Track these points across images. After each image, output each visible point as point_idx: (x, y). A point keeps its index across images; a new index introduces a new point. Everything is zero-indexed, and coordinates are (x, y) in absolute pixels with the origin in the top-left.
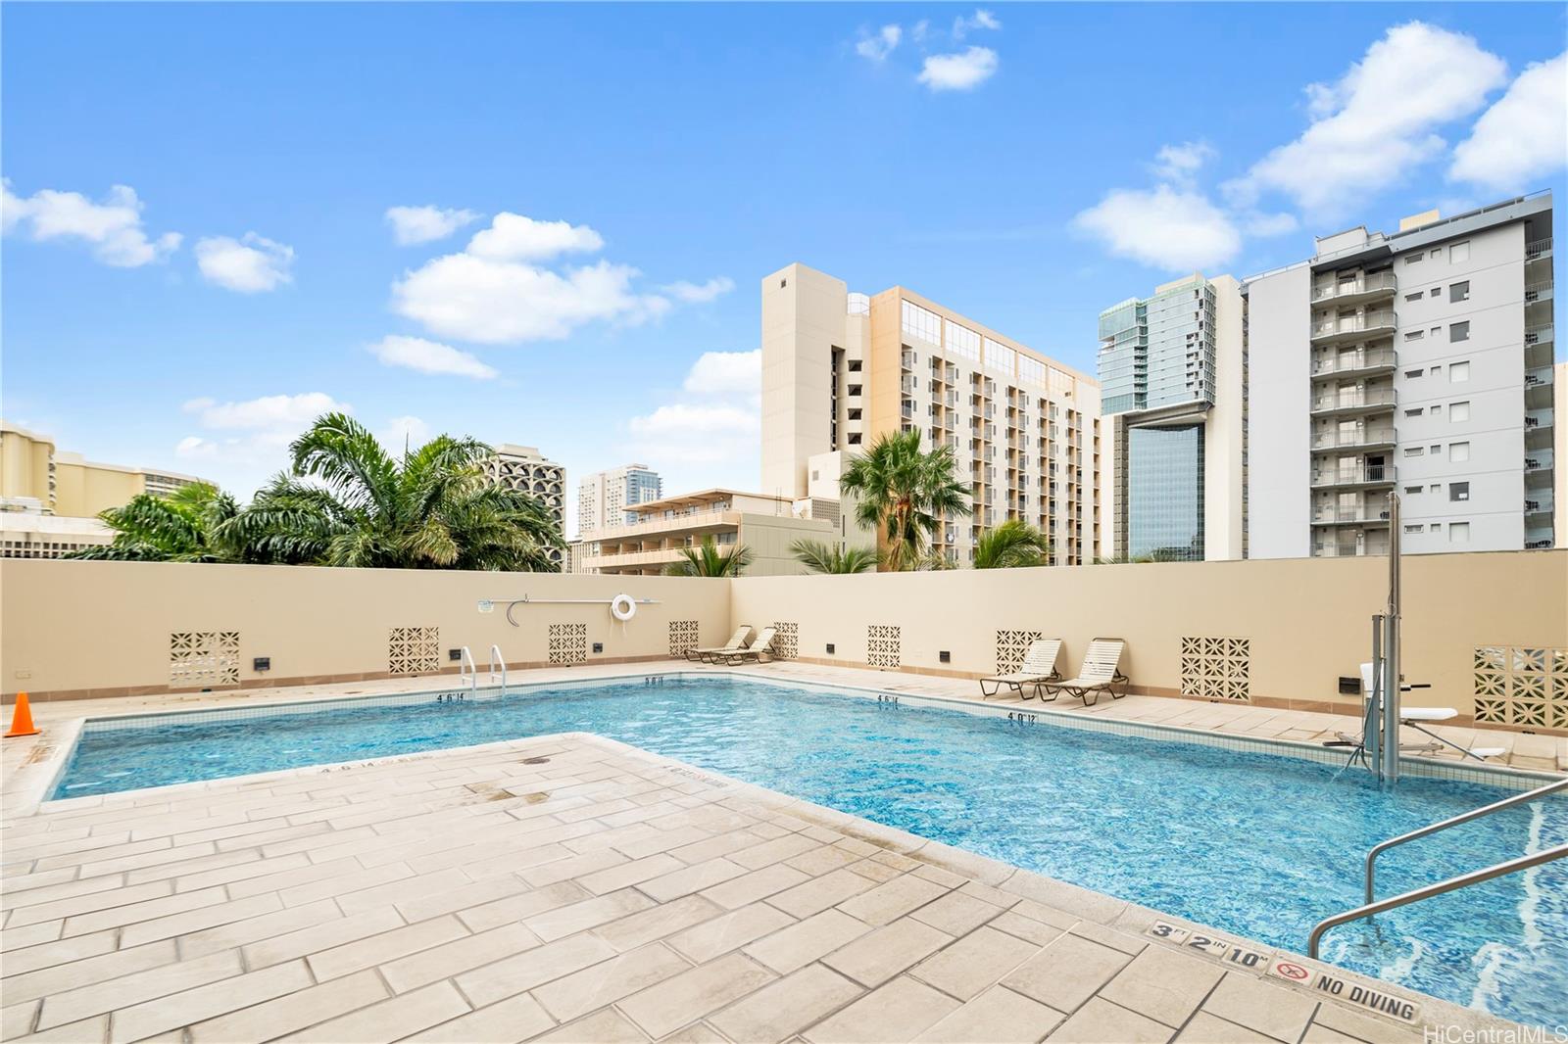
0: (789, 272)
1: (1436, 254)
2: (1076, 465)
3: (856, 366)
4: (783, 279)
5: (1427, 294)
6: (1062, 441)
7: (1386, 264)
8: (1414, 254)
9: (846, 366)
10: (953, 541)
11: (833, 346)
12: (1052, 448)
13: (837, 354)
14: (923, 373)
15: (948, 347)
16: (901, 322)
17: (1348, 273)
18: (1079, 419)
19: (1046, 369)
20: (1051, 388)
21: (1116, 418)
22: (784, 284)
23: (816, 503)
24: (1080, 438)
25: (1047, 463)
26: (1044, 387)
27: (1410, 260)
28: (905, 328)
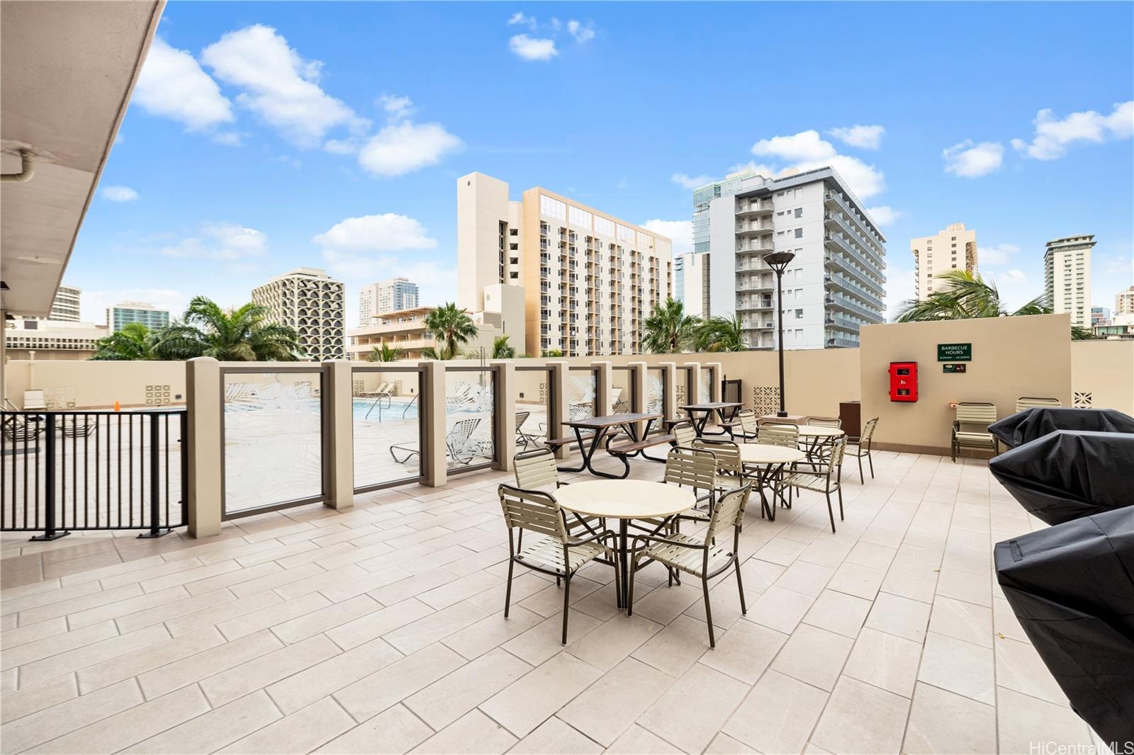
0: (472, 177)
1: (789, 193)
2: (655, 289)
3: (514, 233)
4: (468, 180)
5: (786, 213)
6: (646, 275)
7: (769, 196)
8: (780, 192)
9: (508, 233)
10: (574, 335)
11: (500, 221)
12: (640, 280)
13: (503, 225)
14: (554, 237)
15: (571, 221)
16: (540, 208)
17: (754, 199)
18: (658, 262)
19: (636, 233)
20: (638, 245)
21: (703, 255)
22: (469, 184)
23: (485, 314)
24: (658, 273)
25: (637, 288)
26: (634, 243)
27: (779, 195)
28: (542, 211)
